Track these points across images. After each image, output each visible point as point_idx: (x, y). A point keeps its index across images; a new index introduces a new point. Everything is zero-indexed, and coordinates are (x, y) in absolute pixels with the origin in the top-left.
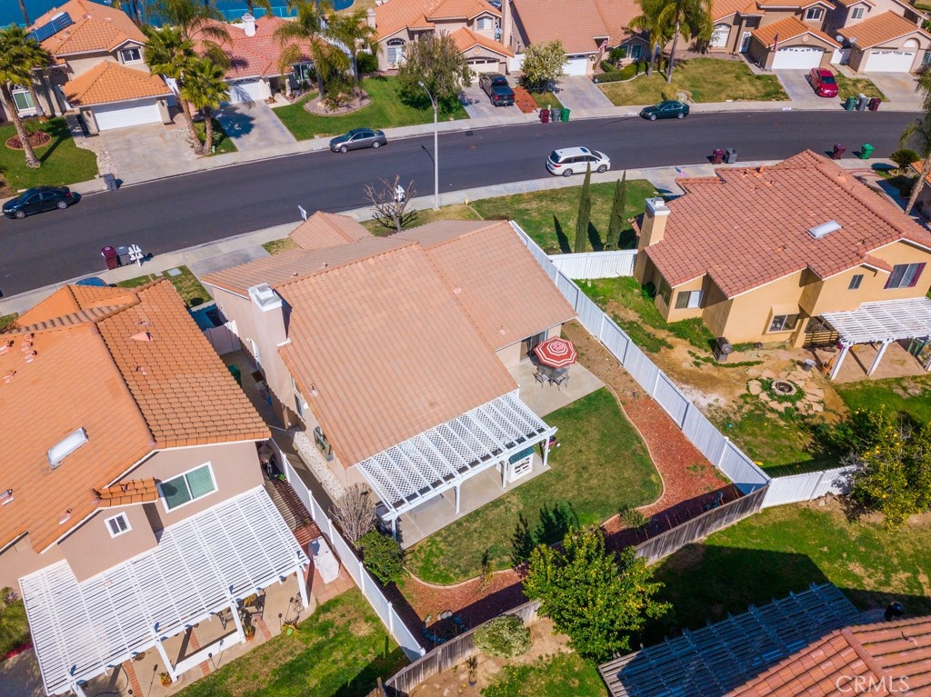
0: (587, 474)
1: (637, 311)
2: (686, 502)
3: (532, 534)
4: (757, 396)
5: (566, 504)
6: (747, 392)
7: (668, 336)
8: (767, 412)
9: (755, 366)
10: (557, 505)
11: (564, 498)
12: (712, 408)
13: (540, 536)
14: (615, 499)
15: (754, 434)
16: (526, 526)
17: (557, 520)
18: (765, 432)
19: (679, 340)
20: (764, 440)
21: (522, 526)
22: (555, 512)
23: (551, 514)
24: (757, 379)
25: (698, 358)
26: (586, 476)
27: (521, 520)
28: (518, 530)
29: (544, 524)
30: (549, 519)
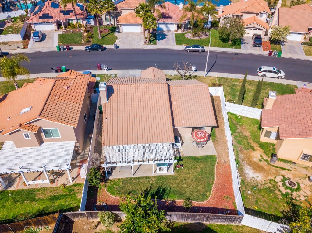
0: (185, 182)
1: (251, 133)
2: (214, 208)
3: (150, 192)
4: (277, 182)
5: (169, 188)
6: (274, 179)
7: (256, 146)
8: (277, 190)
9: (287, 171)
10: (166, 187)
11: (170, 186)
12: (254, 179)
13: (152, 194)
14: (187, 194)
15: (264, 196)
16: (150, 189)
17: (162, 192)
18: (270, 197)
19: (260, 149)
20: (266, 200)
21: (149, 189)
22: (164, 189)
23: (162, 189)
24: (283, 176)
25: (263, 158)
26: (184, 182)
27: (150, 187)
28: (147, 189)
29: (157, 191)
30: (160, 190)
